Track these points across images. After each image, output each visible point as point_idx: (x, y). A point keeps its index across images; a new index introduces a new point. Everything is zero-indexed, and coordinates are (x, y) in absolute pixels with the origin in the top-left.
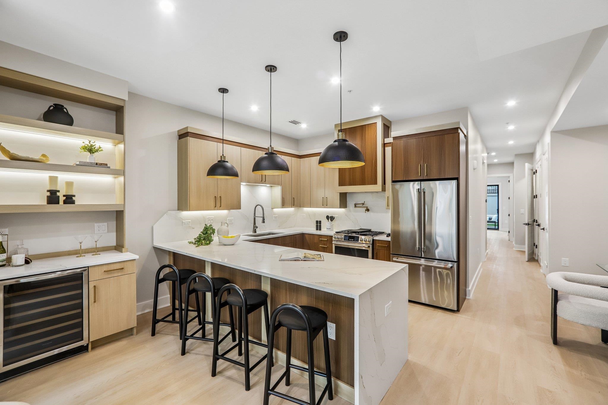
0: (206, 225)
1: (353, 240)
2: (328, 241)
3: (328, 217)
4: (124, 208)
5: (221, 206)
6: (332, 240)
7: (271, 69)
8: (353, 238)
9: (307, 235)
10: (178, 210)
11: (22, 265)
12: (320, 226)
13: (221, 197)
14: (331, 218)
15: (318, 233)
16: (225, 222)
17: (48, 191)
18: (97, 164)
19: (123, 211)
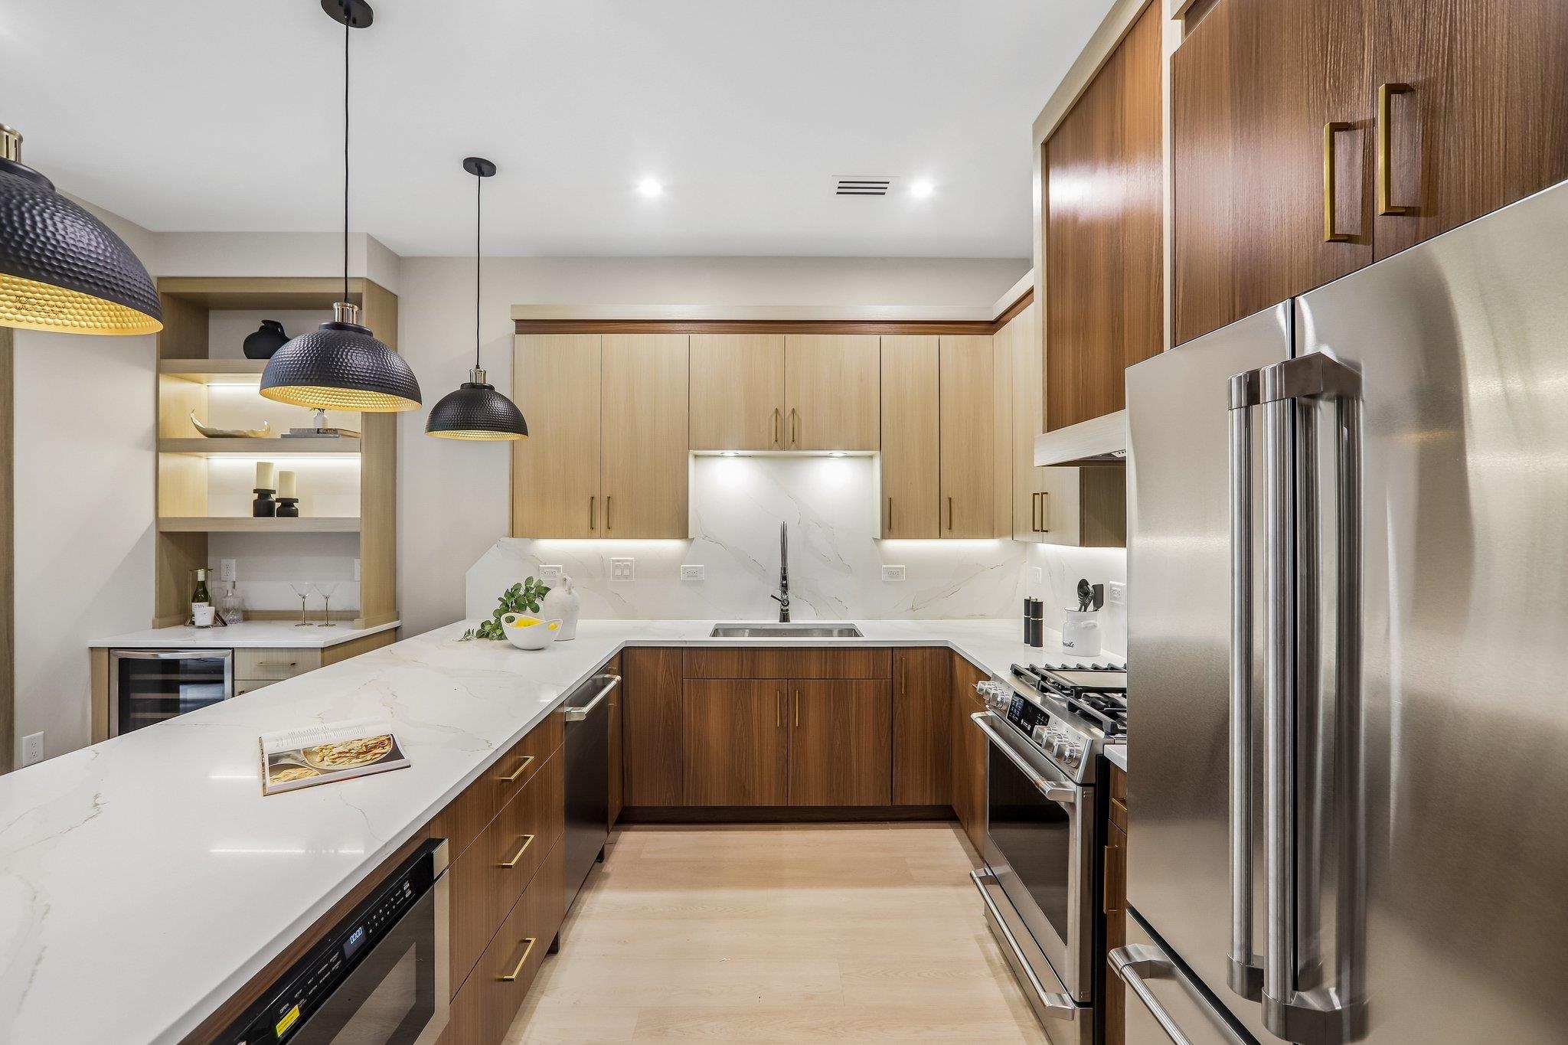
1: (1030, 727)
3: (1082, 589)
5: (610, 528)
8: (1033, 716)
11: (207, 627)
12: (1041, 626)
13: (611, 499)
17: (255, 491)
18: (318, 431)
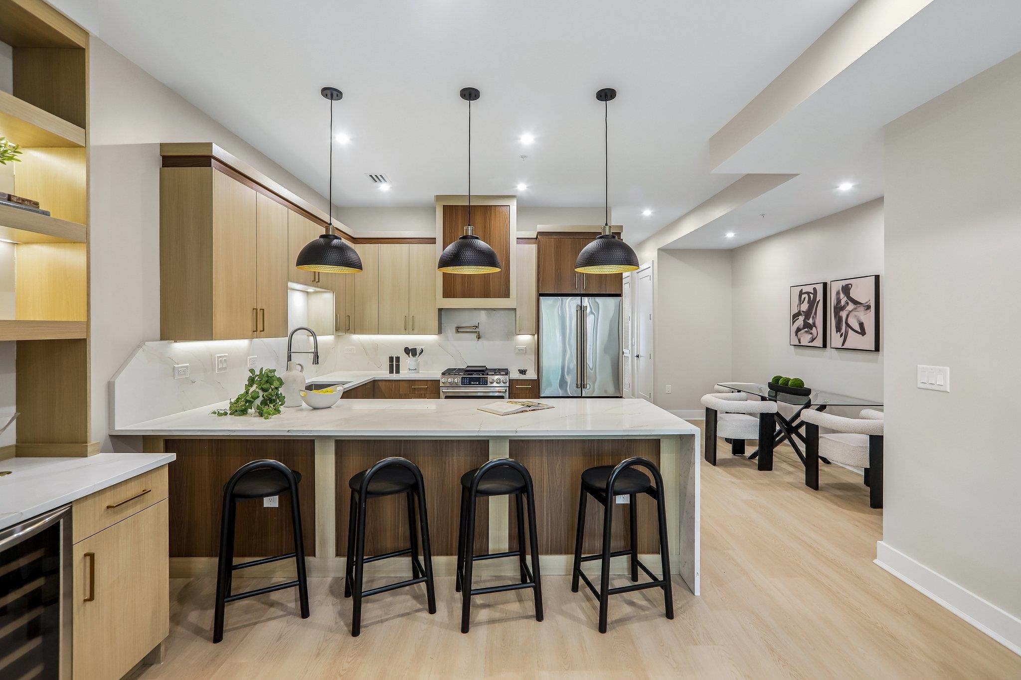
0: (252, 371)
1: (478, 383)
2: (429, 389)
3: (407, 351)
4: (87, 332)
5: (263, 331)
6: (439, 387)
7: (470, 94)
8: (478, 380)
9: (384, 383)
10: (162, 339)
12: (398, 366)
13: (263, 310)
14: (411, 352)
15: (395, 376)
16: (298, 363)
18: (9, 198)
19: (85, 340)
